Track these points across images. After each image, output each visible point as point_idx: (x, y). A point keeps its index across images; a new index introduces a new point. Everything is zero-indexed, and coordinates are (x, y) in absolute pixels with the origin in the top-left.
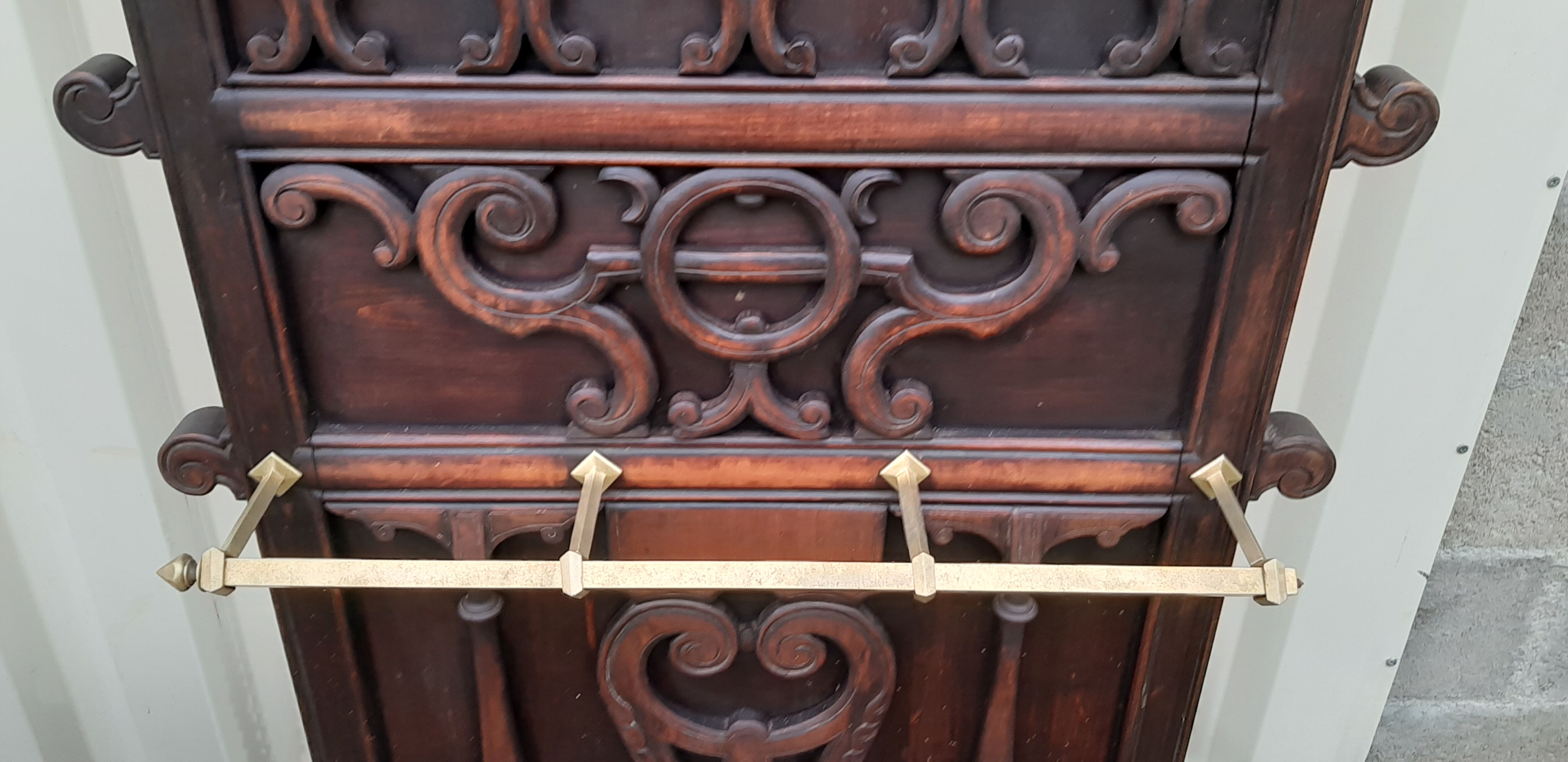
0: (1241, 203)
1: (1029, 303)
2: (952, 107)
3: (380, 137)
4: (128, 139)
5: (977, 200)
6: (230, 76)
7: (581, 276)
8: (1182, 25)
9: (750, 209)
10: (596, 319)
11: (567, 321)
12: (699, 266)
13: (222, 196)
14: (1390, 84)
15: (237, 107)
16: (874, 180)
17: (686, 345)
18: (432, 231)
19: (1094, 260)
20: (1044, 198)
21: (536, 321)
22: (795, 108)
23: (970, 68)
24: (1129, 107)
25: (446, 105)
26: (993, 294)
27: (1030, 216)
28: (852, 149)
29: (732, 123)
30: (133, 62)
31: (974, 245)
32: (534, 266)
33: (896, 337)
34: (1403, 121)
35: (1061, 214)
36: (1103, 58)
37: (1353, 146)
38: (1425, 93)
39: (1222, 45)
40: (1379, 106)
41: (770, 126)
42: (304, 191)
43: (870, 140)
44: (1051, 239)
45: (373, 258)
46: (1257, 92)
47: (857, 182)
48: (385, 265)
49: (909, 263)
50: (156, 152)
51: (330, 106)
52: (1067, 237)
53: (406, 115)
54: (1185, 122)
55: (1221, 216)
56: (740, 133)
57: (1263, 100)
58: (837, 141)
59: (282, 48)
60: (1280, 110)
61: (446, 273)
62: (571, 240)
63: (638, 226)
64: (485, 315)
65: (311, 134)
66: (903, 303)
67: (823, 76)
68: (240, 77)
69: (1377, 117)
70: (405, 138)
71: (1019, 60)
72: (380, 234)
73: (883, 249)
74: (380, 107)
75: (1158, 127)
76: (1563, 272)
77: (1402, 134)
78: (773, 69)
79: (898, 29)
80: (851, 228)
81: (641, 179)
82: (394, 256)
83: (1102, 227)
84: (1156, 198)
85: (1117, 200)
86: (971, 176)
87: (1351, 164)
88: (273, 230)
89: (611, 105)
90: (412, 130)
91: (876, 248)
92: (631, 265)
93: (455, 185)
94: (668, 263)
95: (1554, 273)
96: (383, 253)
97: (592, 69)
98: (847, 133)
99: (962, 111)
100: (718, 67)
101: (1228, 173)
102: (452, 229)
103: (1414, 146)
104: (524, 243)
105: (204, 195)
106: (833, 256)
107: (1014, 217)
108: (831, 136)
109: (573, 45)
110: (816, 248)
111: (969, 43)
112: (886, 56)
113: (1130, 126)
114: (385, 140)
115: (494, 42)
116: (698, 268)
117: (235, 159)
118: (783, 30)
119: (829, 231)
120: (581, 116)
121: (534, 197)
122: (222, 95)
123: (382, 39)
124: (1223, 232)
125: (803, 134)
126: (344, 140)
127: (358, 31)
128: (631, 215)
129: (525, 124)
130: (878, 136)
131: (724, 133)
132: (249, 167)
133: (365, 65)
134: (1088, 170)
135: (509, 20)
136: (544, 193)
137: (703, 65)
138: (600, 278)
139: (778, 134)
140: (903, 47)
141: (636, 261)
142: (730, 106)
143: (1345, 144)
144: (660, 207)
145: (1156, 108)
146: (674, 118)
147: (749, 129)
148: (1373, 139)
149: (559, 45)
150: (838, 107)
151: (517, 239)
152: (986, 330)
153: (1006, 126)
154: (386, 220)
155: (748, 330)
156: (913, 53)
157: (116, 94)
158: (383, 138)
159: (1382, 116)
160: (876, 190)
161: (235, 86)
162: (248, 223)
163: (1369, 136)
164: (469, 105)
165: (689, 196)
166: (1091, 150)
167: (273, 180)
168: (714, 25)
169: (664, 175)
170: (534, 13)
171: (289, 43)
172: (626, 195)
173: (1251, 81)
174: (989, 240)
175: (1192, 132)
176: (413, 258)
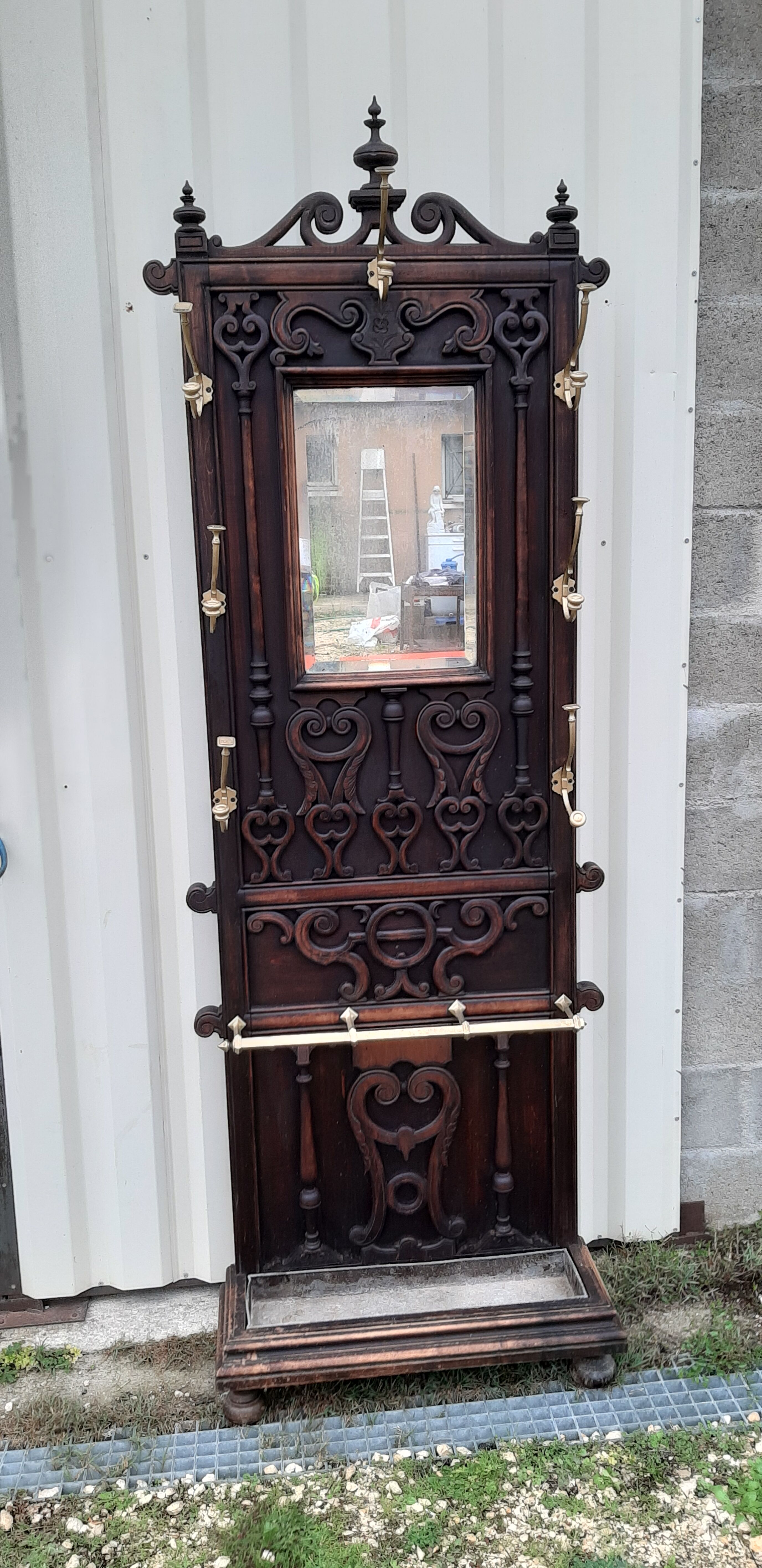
0: (552, 905)
1: (491, 942)
2: (460, 881)
3: (287, 901)
4: (207, 908)
5: (470, 909)
6: (244, 886)
7: (346, 943)
8: (524, 853)
9: (400, 916)
10: (351, 957)
11: (341, 959)
12: (385, 936)
13: (234, 924)
14: (590, 867)
15: (245, 895)
16: (439, 904)
17: (381, 965)
18: (300, 930)
19: (510, 926)
20: (491, 907)
21: (331, 959)
22: (413, 883)
23: (465, 869)
24: (512, 878)
25: (308, 890)
26: (479, 940)
27: (488, 913)
28: (431, 895)
29: (394, 889)
31: (472, 924)
32: (330, 941)
33: (449, 957)
34: (594, 878)
35: (497, 912)
36: (503, 864)
37: (582, 886)
38: (601, 870)
39: (537, 858)
40: (587, 874)
41: (407, 889)
42: (261, 920)
43: (436, 892)
44: (495, 920)
45: (280, 941)
46: (549, 871)
47: (434, 905)
48: (284, 943)
49: (452, 931)
50: (215, 911)
51: (273, 892)
52: (500, 919)
53: (296, 894)
54: (530, 881)
55: (546, 910)
56: (397, 892)
57: (551, 873)
58: (427, 893)
59: (261, 877)
60: (557, 876)
61: (304, 944)
62: (344, 931)
63: (365, 924)
64: (315, 958)
65: (266, 901)
66: (451, 945)
67: (421, 874)
68: (247, 886)
69: (587, 877)
70: (295, 901)
71: (478, 866)
72: (283, 931)
73: (444, 927)
74: (288, 892)
75: (522, 883)
77: (595, 882)
78: (407, 872)
79: (442, 859)
80: (433, 920)
81: (366, 909)
82: (287, 939)
83: (510, 915)
84: (525, 905)
85: (514, 907)
86: (468, 901)
87: (583, 891)
88: (249, 933)
89: (358, 886)
90: (297, 898)
91: (442, 927)
92: (362, 937)
93: (309, 915)
94: (375, 936)
96: (283, 939)
97: (353, 876)
98: (430, 890)
99: (463, 881)
100: (390, 873)
102: (306, 930)
103: (600, 885)
104: (328, 933)
105: (228, 924)
106: (428, 930)
107: (483, 914)
108: (424, 891)
109: (348, 869)
110: (422, 928)
111: (463, 862)
112: (440, 867)
113: (513, 883)
115: (324, 870)
117: (241, 911)
118: (408, 861)
119: (426, 922)
120: (349, 890)
121: (332, 916)
122: (241, 891)
123: (292, 871)
124: (548, 915)
125: (417, 891)
126: (275, 903)
127: (285, 870)
128: (363, 921)
129: (332, 894)
130: (439, 891)
131: (392, 893)
132: (245, 913)
133: (286, 879)
134: (503, 897)
135: (329, 863)
136: (336, 915)
137: (385, 873)
138: (352, 943)
139: (409, 892)
140: (444, 864)
141: (364, 936)
142: (394, 884)
143: (579, 885)
144: (372, 917)
145: (520, 877)
146: (376, 889)
147: (400, 891)
148: (588, 883)
149: (343, 870)
150: (426, 882)
151: (327, 931)
152: (479, 952)
153: (477, 885)
154: (286, 928)
155: (401, 958)
156: (446, 865)
157: (207, 894)
159: (589, 877)
160: (440, 906)
161: (246, 889)
162: (242, 932)
163: (586, 883)
164: (316, 889)
165: (380, 914)
166: (503, 891)
167: (252, 917)
168: (388, 862)
169: (374, 907)
170: (336, 861)
171: (263, 875)
172: (361, 913)
173: (546, 868)
174: (476, 922)
175: (533, 884)
176: (293, 940)
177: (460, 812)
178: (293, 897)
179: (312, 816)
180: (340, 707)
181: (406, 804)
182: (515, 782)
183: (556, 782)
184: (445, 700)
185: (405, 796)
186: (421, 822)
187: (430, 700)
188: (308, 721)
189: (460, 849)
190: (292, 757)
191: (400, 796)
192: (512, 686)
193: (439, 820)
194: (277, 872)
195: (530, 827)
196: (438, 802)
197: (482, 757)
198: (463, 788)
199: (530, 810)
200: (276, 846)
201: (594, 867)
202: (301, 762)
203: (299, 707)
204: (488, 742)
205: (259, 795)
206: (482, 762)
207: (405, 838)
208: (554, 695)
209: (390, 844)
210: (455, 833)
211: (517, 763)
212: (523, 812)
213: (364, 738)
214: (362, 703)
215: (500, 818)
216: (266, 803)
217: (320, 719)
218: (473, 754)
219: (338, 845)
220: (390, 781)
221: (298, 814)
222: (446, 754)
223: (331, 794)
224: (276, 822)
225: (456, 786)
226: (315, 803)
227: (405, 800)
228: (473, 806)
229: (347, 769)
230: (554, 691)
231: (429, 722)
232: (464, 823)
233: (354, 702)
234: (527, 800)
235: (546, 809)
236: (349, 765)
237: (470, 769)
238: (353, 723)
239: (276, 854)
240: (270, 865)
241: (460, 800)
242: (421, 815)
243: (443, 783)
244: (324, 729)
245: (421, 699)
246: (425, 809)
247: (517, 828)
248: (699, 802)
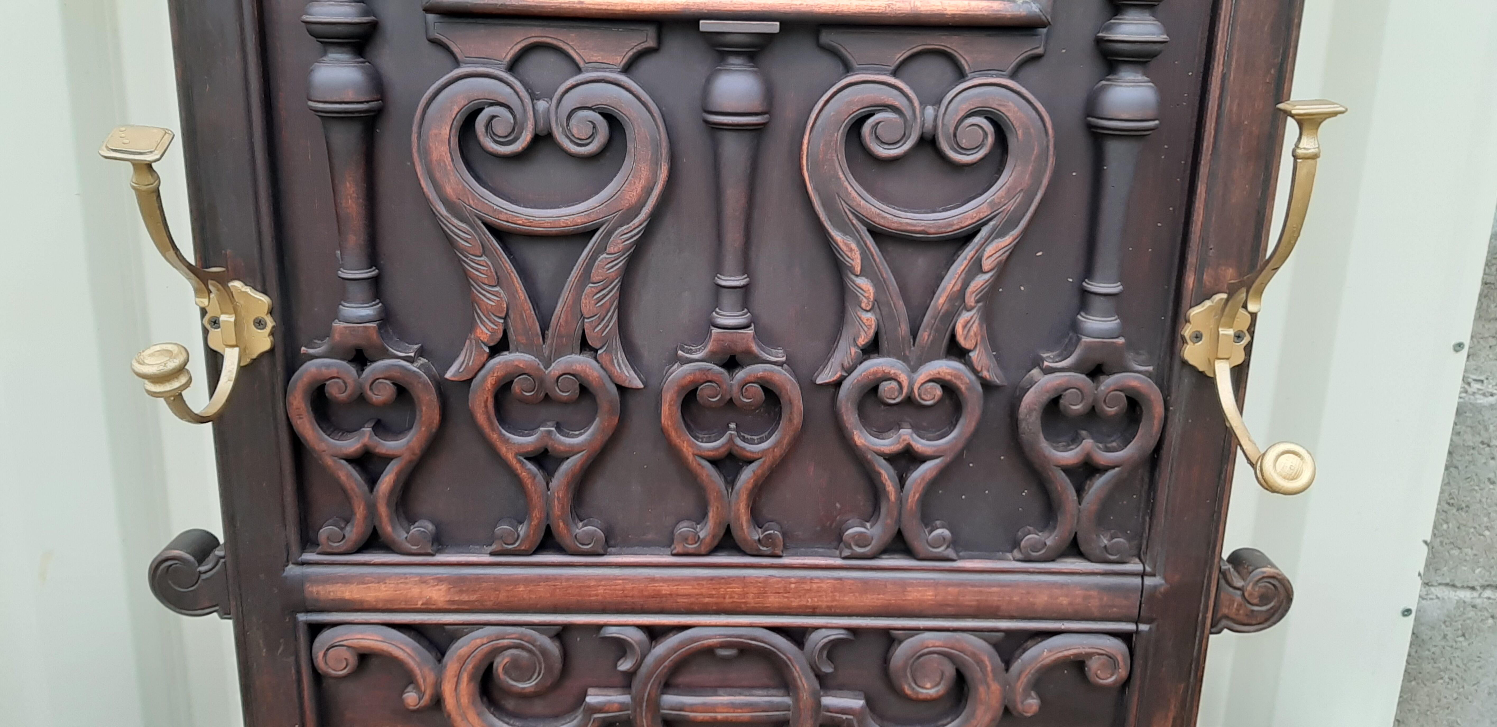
0: (1139, 662)
2: (895, 582)
3: (420, 605)
4: (207, 605)
5: (918, 656)
6: (301, 556)
7: (579, 716)
8: (1078, 523)
9: (726, 660)
12: (682, 707)
13: (280, 651)
14: (1251, 568)
15: (302, 581)
16: (833, 637)
18: (455, 679)
19: (1020, 707)
20: (973, 655)
22: (766, 581)
23: (908, 554)
24: (1039, 585)
25: (478, 579)
27: (962, 670)
28: (814, 612)
29: (714, 592)
30: (222, 541)
31: (917, 693)
34: (1264, 599)
35: (989, 668)
36: (1016, 544)
37: (1226, 617)
38: (1279, 577)
39: (1112, 538)
40: (1243, 586)
41: (744, 595)
42: (349, 647)
43: (828, 607)
44: (982, 689)
45: (402, 701)
46: (1143, 575)
47: (817, 640)
48: (412, 708)
49: (862, 707)
50: (230, 614)
51: (381, 580)
52: (995, 687)
53: (443, 587)
54: (1086, 598)
55: (1123, 672)
56: (721, 600)
57: (1149, 581)
58: (800, 607)
59: (347, 535)
60: (1162, 589)
61: (464, 717)
62: (572, 685)
63: (631, 675)
65: (362, 602)
67: (788, 556)
68: (309, 557)
69: (1243, 595)
70: (441, 605)
71: (948, 547)
72: (409, 679)
73: (839, 692)
74: (423, 581)
75: (1064, 601)
76: (1427, 680)
77: (1264, 608)
78: (748, 551)
79: (849, 520)
80: (812, 675)
81: (635, 636)
82: (420, 699)
83: (1024, 679)
84: (1067, 657)
85: (1034, 659)
86: (912, 636)
87: (1226, 631)
88: (318, 677)
89: (615, 578)
90: (448, 599)
91: (834, 692)
92: (623, 707)
93: (479, 642)
94: (655, 705)
95: (1420, 681)
96: (411, 698)
97: (602, 552)
98: (809, 601)
99: (904, 585)
100: (703, 550)
101: (1126, 637)
102: (471, 679)
103: (1276, 616)
104: (533, 690)
105: (264, 650)
106: (797, 700)
107: (950, 671)
108: (795, 603)
109: (586, 533)
110: (782, 692)
111: (908, 535)
112: (840, 539)
113: (1041, 600)
114: (423, 607)
115: (522, 530)
116: (681, 710)
117: (295, 620)
118: (757, 519)
119: (794, 679)
120: (589, 587)
121: (544, 652)
122: (292, 570)
123: (430, 527)
124: (1126, 683)
125: (773, 601)
126: (389, 606)
127: (411, 520)
128: (625, 665)
129: (542, 592)
130: (834, 603)
131: (707, 600)
132: (306, 627)
133: (414, 548)
134: (1008, 633)
135: (536, 514)
136: (553, 648)
137: (691, 547)
138: (595, 719)
139: (751, 601)
140: (853, 536)
141: (628, 704)
142: (712, 579)
143: (1219, 615)
144: (650, 660)
145: (1062, 586)
146: (665, 589)
147: (727, 597)
148: (1241, 612)
149: (574, 534)
150: (802, 581)
151: (527, 685)
153: (939, 598)
154: (417, 671)
156: (862, 540)
157: (202, 569)
158: (422, 604)
159: (1246, 594)
160: (833, 648)
161: (303, 564)
162: (299, 672)
163: (1238, 610)
164: (497, 579)
165: (675, 650)
166: (1012, 618)
167: (325, 638)
168: (702, 516)
169: (655, 633)
170: (557, 510)
171: (354, 532)
172: (621, 647)
173: (1138, 567)
174: (930, 690)
175: (1094, 605)
176: (438, 702)
177: (909, 401)
178: (438, 594)
179: (490, 382)
180: (579, 70)
181: (757, 370)
182: (1075, 327)
183: (1198, 337)
184: (895, 73)
185: (755, 348)
186: (797, 420)
187: (848, 69)
188: (479, 111)
189: (900, 501)
190: (433, 215)
191: (740, 347)
192: (1099, 42)
193: (850, 418)
194: (389, 528)
195: (1103, 457)
196: (850, 371)
197: (989, 250)
198: (925, 335)
199: (1111, 411)
200: (387, 459)
201: (1268, 570)
202: (457, 227)
203: (457, 63)
204: (1011, 206)
205: (335, 315)
206: (987, 264)
207: (750, 462)
208: (1224, 77)
209: (710, 474)
210: (892, 459)
211: (1088, 272)
212: (1092, 414)
213: (645, 173)
214: (647, 66)
215: (1023, 426)
216: (353, 341)
217: (514, 102)
218: (965, 238)
219: (565, 466)
220: (716, 303)
221: (448, 375)
222: (879, 234)
223: (544, 328)
224: (383, 394)
225: (904, 329)
226: (501, 346)
227: (758, 360)
228: (949, 389)
229: (593, 258)
230: (1227, 64)
231: (839, 136)
232: (917, 429)
233: (621, 60)
234: (1109, 382)
235: (1159, 409)
236: (602, 248)
237: (950, 282)
238: (613, 121)
239: (387, 481)
240: (372, 509)
241: (914, 369)
242: (799, 404)
243: (869, 319)
244: (526, 137)
245: (825, 64)
246: (809, 387)
247: (1070, 456)
248: (1476, 386)
